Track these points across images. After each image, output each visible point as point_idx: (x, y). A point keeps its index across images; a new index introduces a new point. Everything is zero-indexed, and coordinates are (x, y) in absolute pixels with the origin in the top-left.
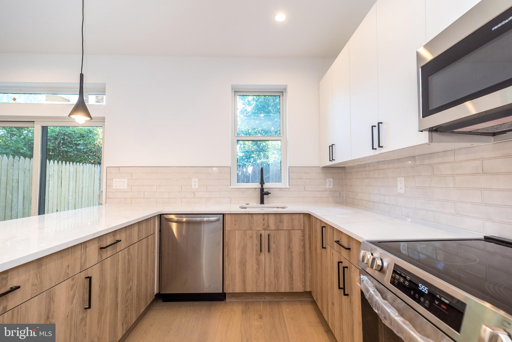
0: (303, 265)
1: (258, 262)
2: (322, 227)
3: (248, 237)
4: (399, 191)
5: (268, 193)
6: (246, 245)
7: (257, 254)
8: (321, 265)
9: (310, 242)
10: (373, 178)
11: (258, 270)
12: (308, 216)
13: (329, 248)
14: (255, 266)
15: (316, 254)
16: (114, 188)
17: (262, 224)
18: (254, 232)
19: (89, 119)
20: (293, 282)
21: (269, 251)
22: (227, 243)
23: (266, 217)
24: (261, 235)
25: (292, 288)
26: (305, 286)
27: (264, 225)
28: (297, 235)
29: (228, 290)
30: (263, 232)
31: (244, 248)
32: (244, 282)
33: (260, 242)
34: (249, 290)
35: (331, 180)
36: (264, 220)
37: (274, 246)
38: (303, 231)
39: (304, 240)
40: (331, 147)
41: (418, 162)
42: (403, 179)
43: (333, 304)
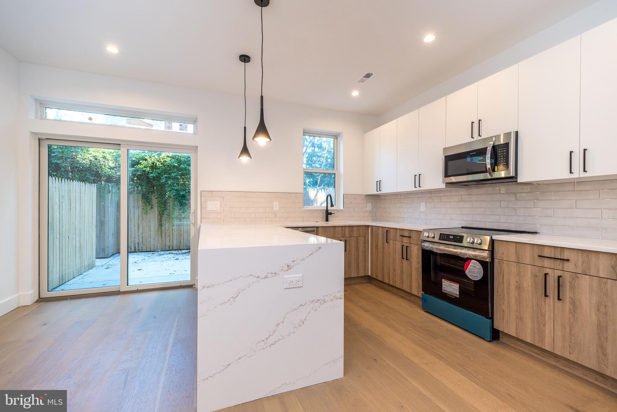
2: (387, 231)
4: (422, 210)
5: (331, 214)
8: (383, 253)
10: (404, 203)
13: (392, 241)
17: (341, 234)
20: (359, 270)
23: (344, 228)
25: (358, 274)
27: (342, 234)
28: (362, 240)
35: (370, 204)
36: (342, 231)
37: (349, 248)
38: (365, 237)
39: (365, 243)
41: (433, 195)
42: (424, 203)
43: (395, 270)
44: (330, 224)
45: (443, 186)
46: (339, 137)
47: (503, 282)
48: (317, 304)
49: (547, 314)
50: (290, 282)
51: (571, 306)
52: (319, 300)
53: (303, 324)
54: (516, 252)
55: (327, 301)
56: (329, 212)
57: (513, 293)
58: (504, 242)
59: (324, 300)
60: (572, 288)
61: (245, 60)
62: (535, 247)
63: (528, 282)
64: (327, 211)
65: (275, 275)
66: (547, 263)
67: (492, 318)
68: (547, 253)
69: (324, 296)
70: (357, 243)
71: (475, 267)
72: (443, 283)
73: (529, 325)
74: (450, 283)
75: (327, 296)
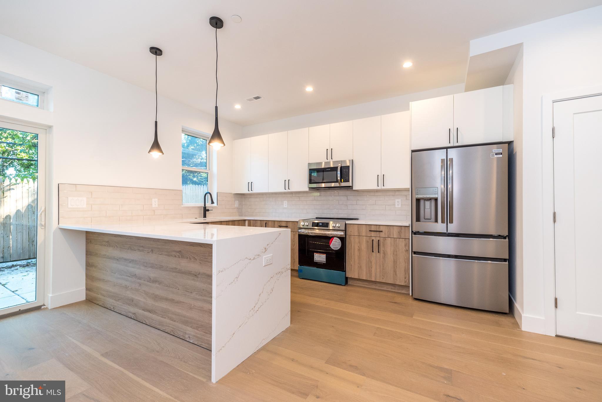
2: (265, 223)
4: (285, 206)
5: (208, 210)
35: (238, 202)
40: (249, 183)
41: (294, 195)
42: (286, 201)
45: (307, 189)
47: (351, 248)
48: (279, 275)
49: (373, 262)
50: (267, 261)
51: (383, 255)
52: (279, 272)
53: (272, 291)
54: (358, 230)
56: (207, 208)
57: (357, 253)
58: (352, 225)
59: (282, 272)
60: (384, 245)
61: (156, 53)
62: (367, 226)
63: (364, 246)
64: (205, 208)
65: (259, 256)
66: (373, 234)
67: (345, 271)
68: (373, 228)
71: (336, 242)
72: (315, 256)
73: (365, 270)
74: (319, 255)
75: (283, 268)
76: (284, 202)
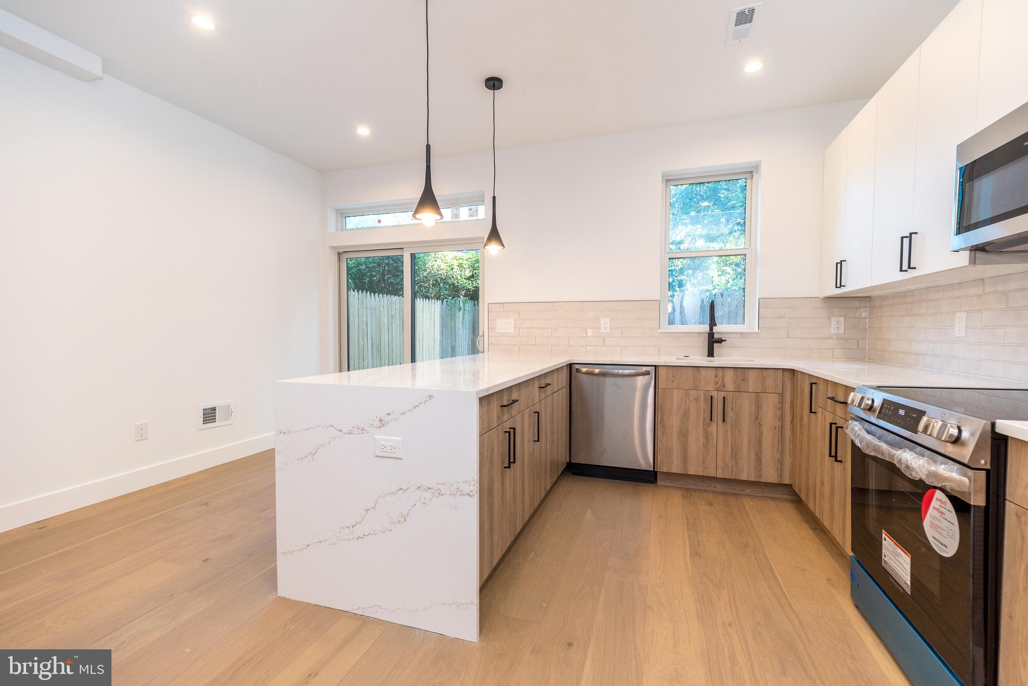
0: (778, 445)
1: (707, 436)
2: (812, 384)
3: (691, 399)
4: (957, 334)
5: (720, 341)
6: (689, 411)
7: (704, 423)
8: (808, 437)
9: (792, 411)
11: (706, 445)
12: (793, 372)
13: (820, 410)
14: (702, 440)
15: (801, 425)
16: (498, 331)
17: (714, 383)
18: (702, 393)
19: (502, 247)
20: (761, 468)
21: (724, 421)
22: (660, 405)
23: (720, 373)
24: (712, 397)
25: (760, 476)
26: (781, 475)
27: (716, 383)
28: (770, 402)
29: (662, 468)
30: (715, 394)
31: (686, 415)
32: (685, 459)
33: (710, 407)
34: (692, 472)
35: (842, 319)
36: (717, 377)
37: (733, 414)
38: (782, 396)
39: (782, 409)
40: (839, 265)
42: (963, 315)
43: (822, 483)
44: (716, 361)
46: (757, 172)
48: (428, 495)
50: (383, 447)
52: (429, 488)
53: (405, 521)
55: (445, 494)
56: (716, 336)
59: (439, 491)
61: (494, 86)
65: (362, 432)
69: (438, 484)
70: (758, 407)
71: (942, 513)
72: (884, 541)
74: (895, 546)
75: (443, 484)
76: (958, 315)
